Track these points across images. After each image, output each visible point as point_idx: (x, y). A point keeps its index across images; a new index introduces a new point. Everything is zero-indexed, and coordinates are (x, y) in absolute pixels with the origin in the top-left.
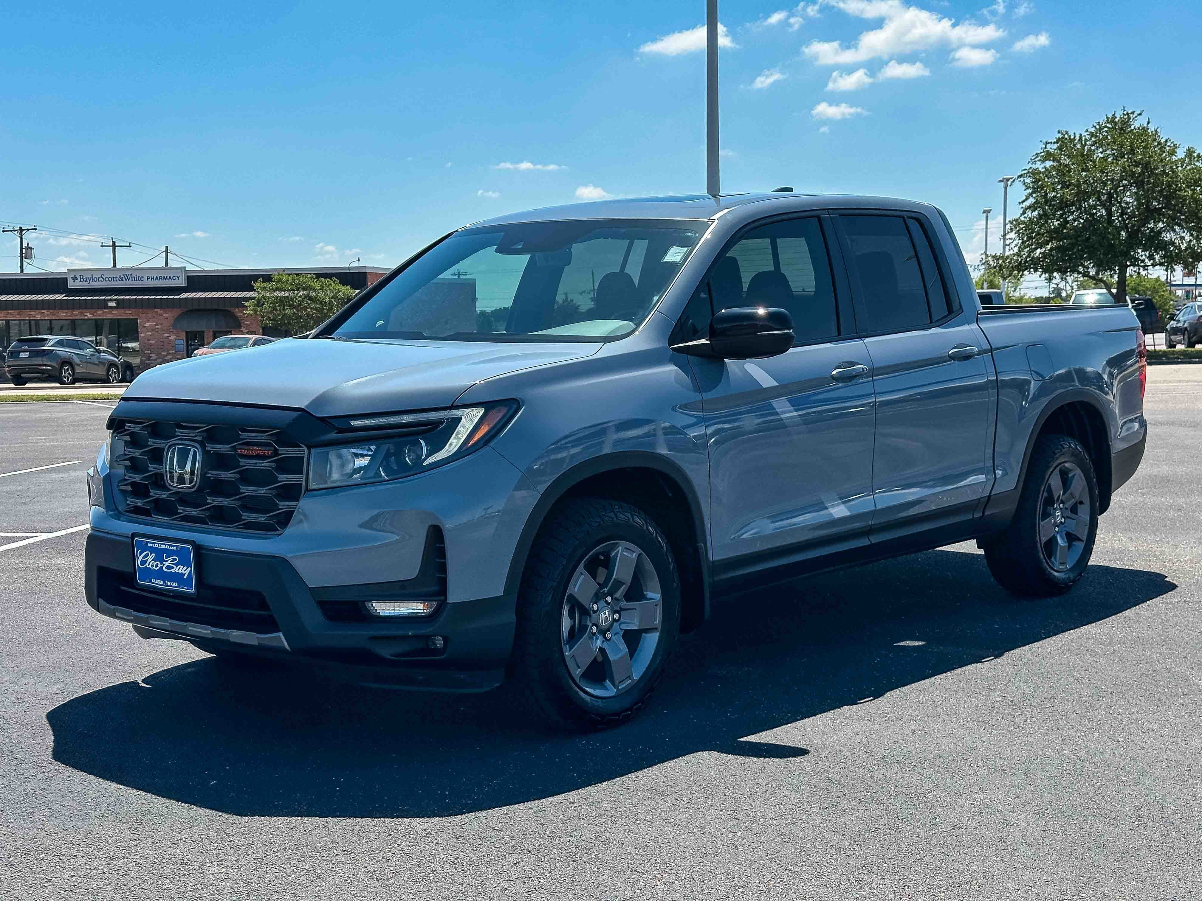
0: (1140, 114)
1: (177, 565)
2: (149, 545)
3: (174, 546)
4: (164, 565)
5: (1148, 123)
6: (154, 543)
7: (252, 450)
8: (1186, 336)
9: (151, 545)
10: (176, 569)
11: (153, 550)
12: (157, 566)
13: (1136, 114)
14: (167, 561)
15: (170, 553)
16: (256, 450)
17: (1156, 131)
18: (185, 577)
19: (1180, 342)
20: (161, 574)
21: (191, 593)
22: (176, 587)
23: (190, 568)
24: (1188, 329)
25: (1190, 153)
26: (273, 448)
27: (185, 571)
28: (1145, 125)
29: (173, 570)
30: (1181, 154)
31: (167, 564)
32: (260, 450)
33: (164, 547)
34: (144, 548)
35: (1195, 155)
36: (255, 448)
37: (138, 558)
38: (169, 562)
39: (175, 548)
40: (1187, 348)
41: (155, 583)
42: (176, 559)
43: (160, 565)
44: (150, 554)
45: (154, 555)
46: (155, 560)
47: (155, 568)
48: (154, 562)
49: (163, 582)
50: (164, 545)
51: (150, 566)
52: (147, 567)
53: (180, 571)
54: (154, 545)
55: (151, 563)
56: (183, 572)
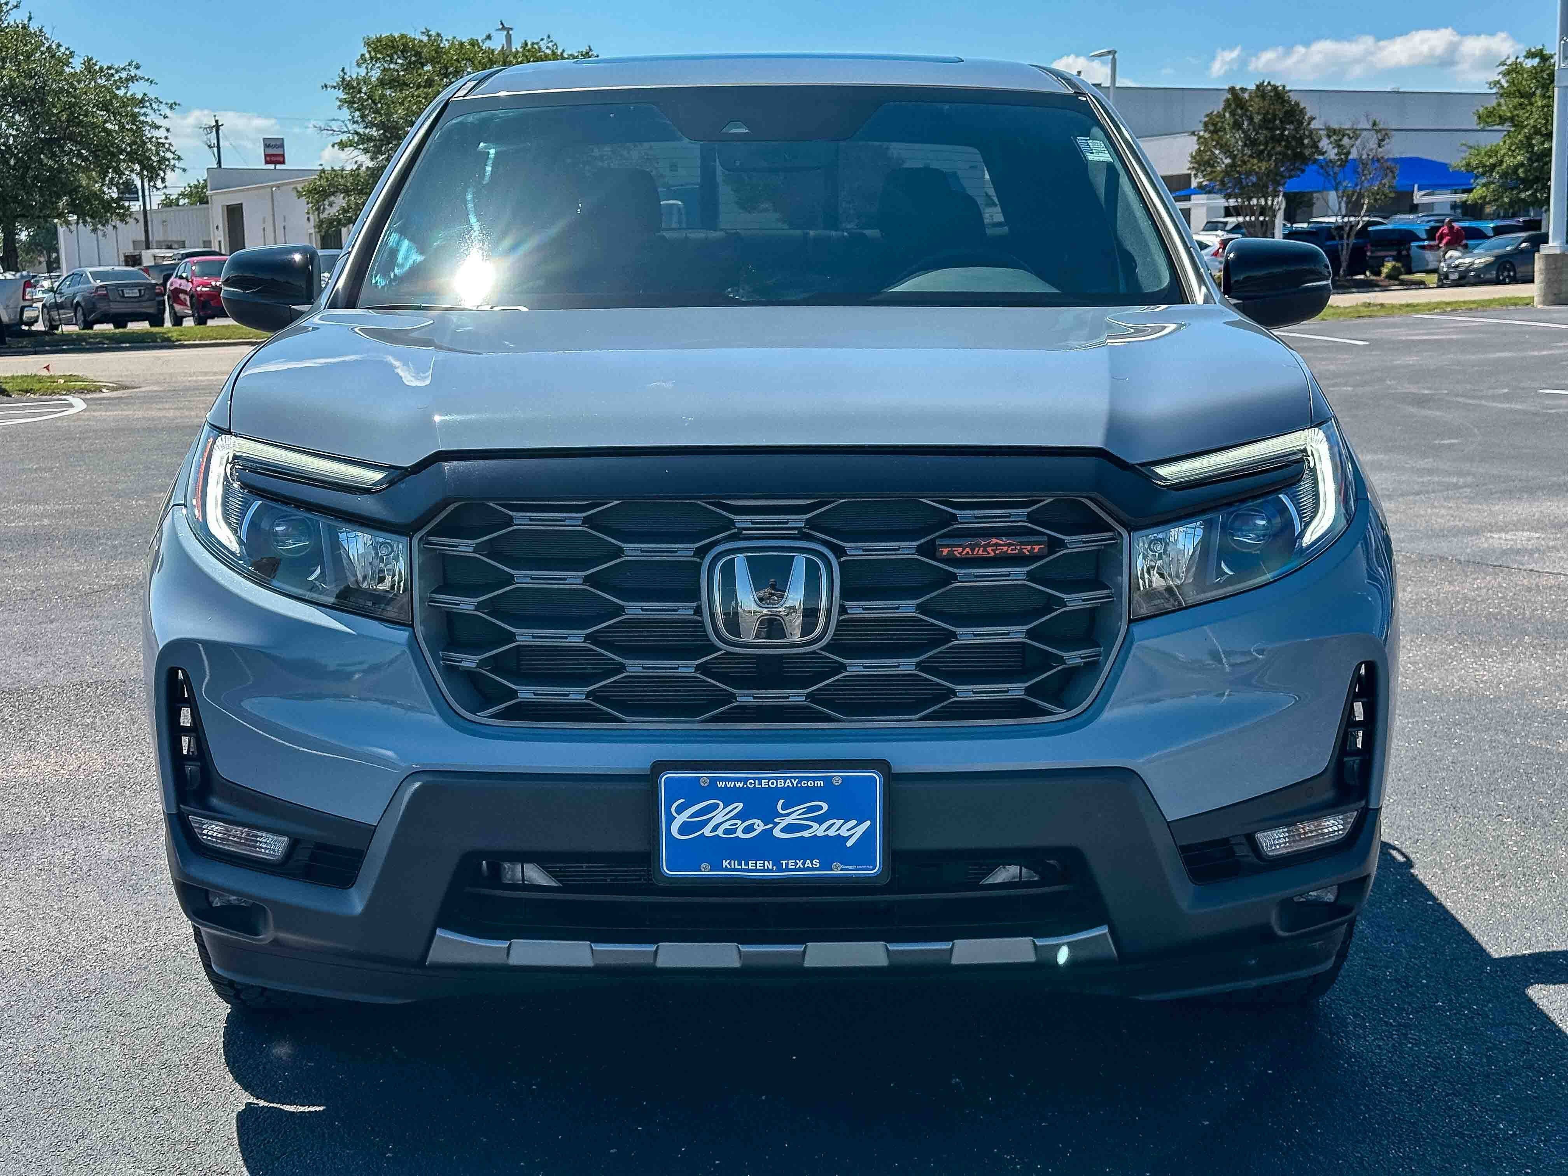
0: (16, 7)
1: (820, 820)
2: (721, 784)
3: (817, 779)
4: (777, 824)
5: (30, 19)
6: (745, 780)
7: (985, 546)
8: (79, 314)
9: (730, 785)
10: (819, 830)
11: (729, 797)
12: (749, 829)
13: (10, 6)
14: (787, 815)
15: (797, 796)
16: (997, 545)
17: (41, 31)
18: (849, 844)
19: (69, 322)
20: (766, 847)
21: (869, 878)
22: (812, 869)
23: (867, 823)
24: (83, 304)
25: (89, 65)
26: (1045, 538)
27: (849, 830)
28: (26, 22)
29: (806, 834)
30: (77, 65)
31: (786, 821)
32: (1009, 545)
33: (781, 783)
34: (693, 793)
35: (97, 68)
36: (994, 541)
37: (670, 819)
38: (794, 816)
39: (820, 783)
40: (83, 329)
41: (735, 870)
42: (821, 808)
43: (760, 826)
44: (721, 805)
45: (741, 805)
46: (742, 816)
47: (739, 834)
48: (739, 822)
49: (769, 865)
50: (780, 780)
51: (720, 832)
52: (708, 834)
53: (832, 833)
54: (740, 785)
55: (726, 826)
56: (844, 833)
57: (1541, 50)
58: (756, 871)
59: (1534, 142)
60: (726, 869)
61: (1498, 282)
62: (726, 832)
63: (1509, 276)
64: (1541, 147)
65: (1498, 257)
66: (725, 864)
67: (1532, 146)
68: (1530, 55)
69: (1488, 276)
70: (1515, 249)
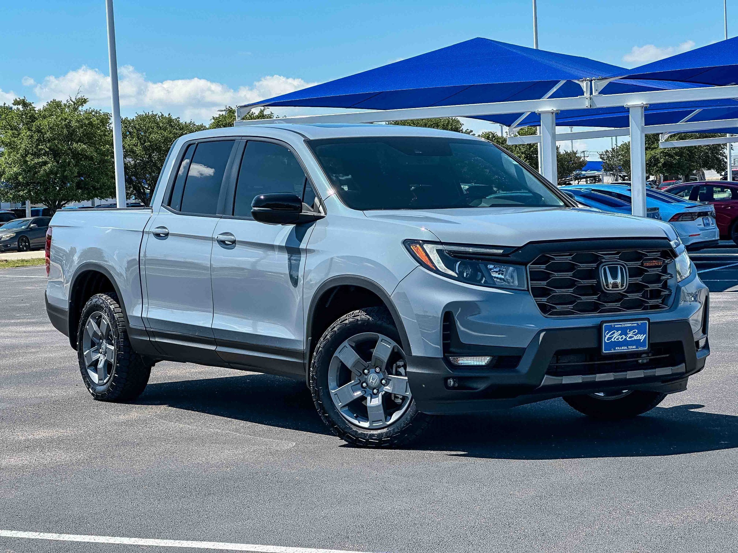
1: (636, 335)
2: (616, 326)
3: (635, 323)
4: (627, 336)
6: (621, 324)
7: (652, 263)
9: (618, 326)
10: (635, 338)
11: (618, 329)
12: (622, 338)
14: (629, 334)
15: (631, 328)
16: (654, 262)
18: (641, 341)
20: (625, 343)
21: (645, 350)
22: (634, 349)
23: (645, 335)
26: (662, 261)
27: (641, 337)
29: (633, 339)
31: (629, 336)
32: (656, 262)
33: (628, 325)
34: (610, 329)
36: (654, 261)
37: (605, 336)
38: (631, 334)
39: (636, 325)
41: (619, 350)
42: (636, 331)
43: (624, 337)
44: (616, 332)
45: (620, 331)
46: (620, 335)
47: (620, 340)
48: (620, 336)
49: (626, 348)
50: (628, 324)
51: (615, 340)
52: (613, 340)
53: (638, 338)
54: (620, 326)
55: (617, 338)
56: (640, 338)
57: (24, 100)
58: (623, 350)
59: (28, 159)
60: (617, 350)
61: (20, 250)
62: (617, 339)
63: (25, 246)
64: (33, 162)
65: (18, 233)
66: (616, 348)
67: (26, 162)
68: (16, 103)
69: (12, 246)
70: (27, 228)
